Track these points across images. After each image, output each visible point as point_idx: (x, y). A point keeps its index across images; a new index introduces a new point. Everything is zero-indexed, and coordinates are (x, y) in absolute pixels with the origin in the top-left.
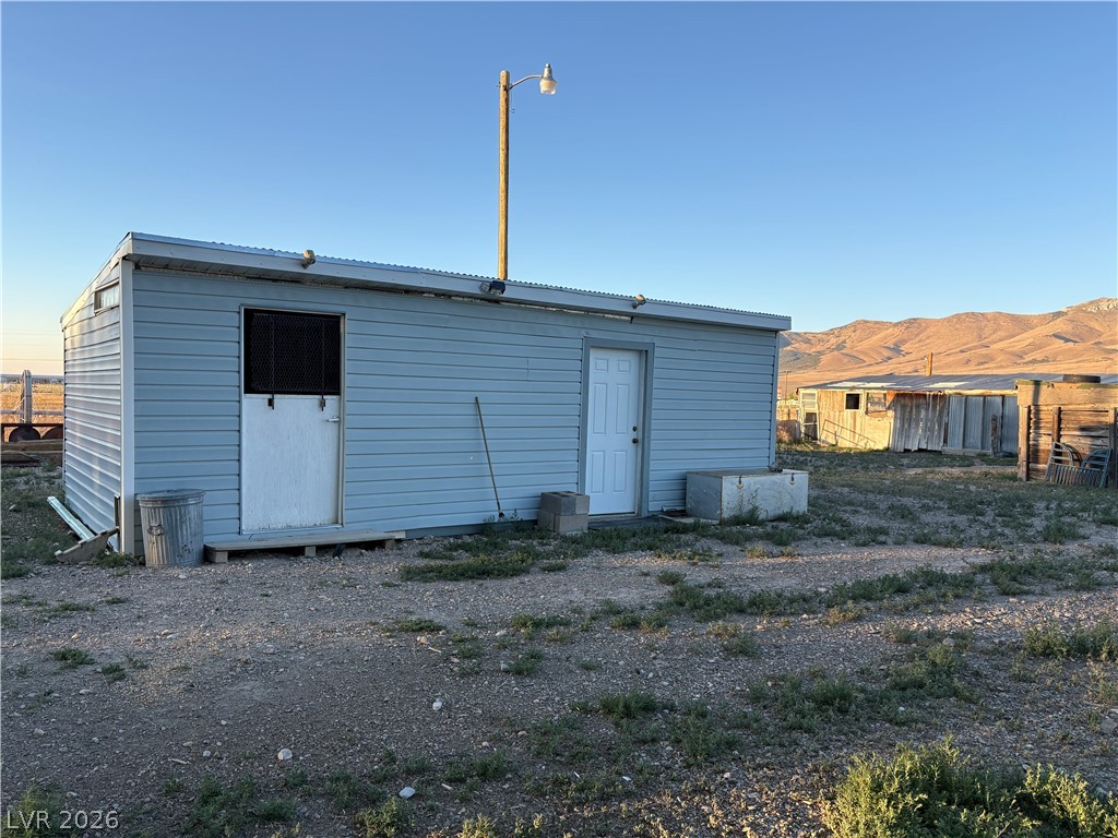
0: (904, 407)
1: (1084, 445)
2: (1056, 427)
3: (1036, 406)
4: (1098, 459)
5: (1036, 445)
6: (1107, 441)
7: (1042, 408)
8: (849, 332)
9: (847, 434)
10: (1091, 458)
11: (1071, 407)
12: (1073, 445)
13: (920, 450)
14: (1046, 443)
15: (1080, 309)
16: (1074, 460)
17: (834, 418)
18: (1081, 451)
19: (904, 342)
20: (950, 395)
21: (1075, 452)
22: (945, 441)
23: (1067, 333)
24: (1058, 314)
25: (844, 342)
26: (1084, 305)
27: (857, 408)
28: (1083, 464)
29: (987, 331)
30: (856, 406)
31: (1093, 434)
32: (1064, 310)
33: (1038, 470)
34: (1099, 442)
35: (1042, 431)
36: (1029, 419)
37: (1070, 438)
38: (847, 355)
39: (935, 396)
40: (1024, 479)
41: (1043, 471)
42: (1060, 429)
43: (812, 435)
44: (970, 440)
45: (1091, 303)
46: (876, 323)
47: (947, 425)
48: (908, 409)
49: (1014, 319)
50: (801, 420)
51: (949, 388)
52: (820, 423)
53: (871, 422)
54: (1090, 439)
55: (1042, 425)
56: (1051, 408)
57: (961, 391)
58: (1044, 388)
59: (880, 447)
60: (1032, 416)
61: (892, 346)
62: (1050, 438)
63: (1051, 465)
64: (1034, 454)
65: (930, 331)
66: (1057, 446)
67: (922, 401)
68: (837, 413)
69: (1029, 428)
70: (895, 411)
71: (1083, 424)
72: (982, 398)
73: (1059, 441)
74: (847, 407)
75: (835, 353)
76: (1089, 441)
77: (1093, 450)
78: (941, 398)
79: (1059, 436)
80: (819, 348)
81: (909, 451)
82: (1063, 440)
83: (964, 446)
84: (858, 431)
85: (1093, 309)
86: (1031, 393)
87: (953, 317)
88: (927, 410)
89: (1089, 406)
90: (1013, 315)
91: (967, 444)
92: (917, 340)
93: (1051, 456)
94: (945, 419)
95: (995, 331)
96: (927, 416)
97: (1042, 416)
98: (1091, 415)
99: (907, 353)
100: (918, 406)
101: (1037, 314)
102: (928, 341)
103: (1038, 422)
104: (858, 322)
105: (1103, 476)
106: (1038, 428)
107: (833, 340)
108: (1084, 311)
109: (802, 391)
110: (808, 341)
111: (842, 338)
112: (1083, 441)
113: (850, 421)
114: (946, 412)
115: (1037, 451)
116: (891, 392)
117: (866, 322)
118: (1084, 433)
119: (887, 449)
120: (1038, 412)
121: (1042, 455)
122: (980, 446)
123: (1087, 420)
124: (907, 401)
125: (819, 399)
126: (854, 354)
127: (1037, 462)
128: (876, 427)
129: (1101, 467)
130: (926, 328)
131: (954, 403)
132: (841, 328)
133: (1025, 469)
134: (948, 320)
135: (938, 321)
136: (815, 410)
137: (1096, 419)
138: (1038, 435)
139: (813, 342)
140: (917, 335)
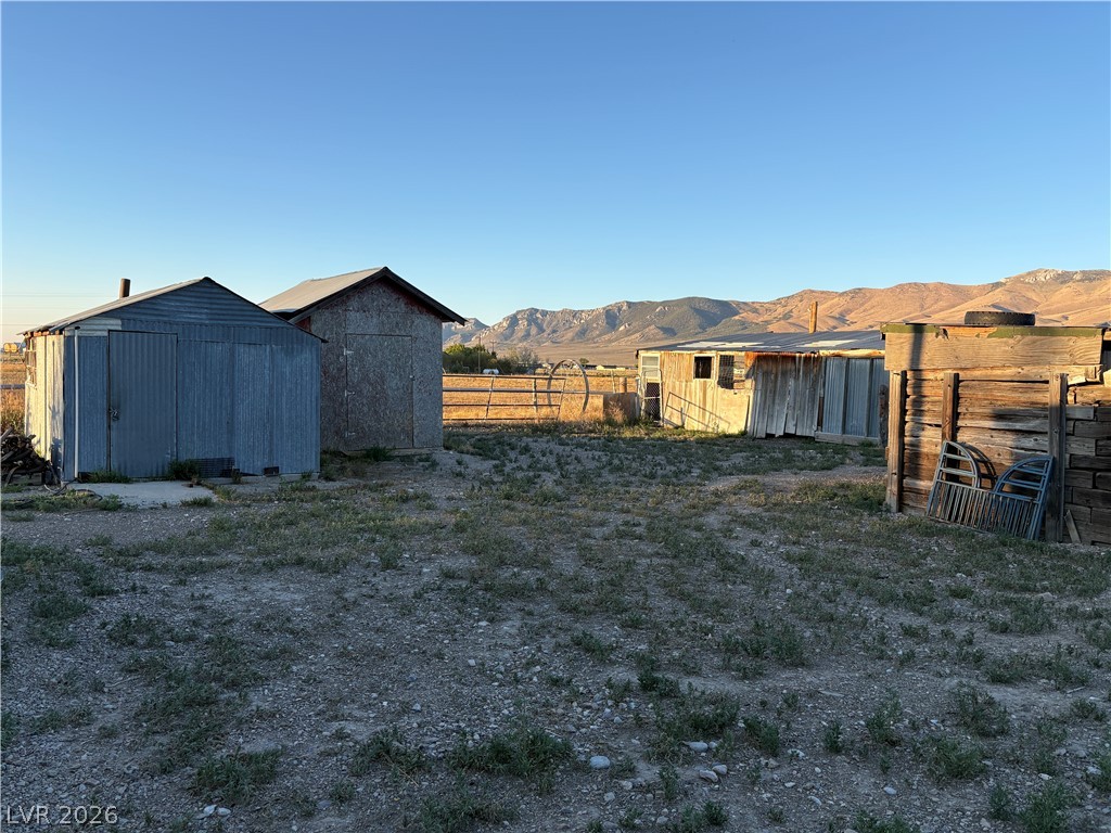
0: (766, 374)
1: (1000, 447)
2: (949, 411)
3: (917, 371)
4: (1026, 477)
5: (916, 445)
6: (1044, 441)
7: (929, 375)
8: (796, 301)
9: (695, 412)
10: (1013, 473)
11: (977, 373)
12: (981, 447)
13: (786, 436)
14: (932, 441)
15: (1018, 280)
16: (981, 476)
17: (680, 390)
18: (995, 459)
19: (849, 311)
20: (827, 357)
21: (982, 460)
22: (820, 423)
23: (1005, 303)
24: (997, 285)
25: (791, 311)
26: (1022, 276)
27: (708, 376)
28: (999, 482)
29: (929, 302)
30: (706, 374)
31: (1018, 426)
32: (1003, 280)
33: (917, 492)
34: (1029, 442)
35: (926, 419)
36: (904, 395)
37: (977, 434)
38: (794, 324)
39: (807, 359)
40: (894, 507)
41: (927, 493)
42: (956, 415)
43: (654, 413)
44: (852, 423)
45: (1029, 274)
46: (822, 292)
47: (822, 400)
48: (773, 377)
49: (956, 289)
50: (641, 393)
51: (826, 347)
52: (664, 396)
53: (725, 396)
54: (1011, 436)
55: (925, 408)
56: (940, 375)
57: (841, 352)
58: (929, 337)
59: (735, 430)
60: (909, 391)
61: (837, 316)
62: (939, 432)
63: (939, 485)
64: (911, 462)
65: (873, 302)
66: (951, 449)
67: (790, 366)
68: (684, 384)
69: (903, 412)
70: (755, 380)
71: (1000, 406)
72: (868, 362)
73: (954, 438)
74: (697, 376)
75: (782, 322)
76: (1009, 440)
77: (1017, 458)
78: (814, 362)
79: (955, 429)
80: (766, 317)
81: (773, 436)
82: (962, 437)
83: (844, 431)
84: (708, 408)
85: (1030, 280)
86: (907, 349)
87: (896, 287)
88: (796, 378)
89: (1010, 372)
90: (954, 286)
91: (848, 428)
92: (863, 308)
93: (939, 467)
94: (820, 392)
95: (937, 301)
96: (796, 387)
97: (926, 391)
98: (1014, 389)
99: (852, 323)
100: (784, 374)
101: (976, 284)
102: (872, 311)
103: (918, 402)
104: (805, 292)
105: (1037, 512)
106: (919, 412)
107: (780, 310)
108: (1023, 282)
109: (642, 354)
110: (755, 311)
111: (789, 308)
112: (999, 439)
113: (699, 394)
114: (821, 381)
115: (916, 455)
116: (751, 353)
117: (813, 291)
118: (1002, 425)
119: (743, 434)
120: (919, 382)
121: (925, 463)
122: (865, 431)
123: (1010, 398)
124: (771, 366)
125: (662, 365)
126: (801, 323)
127: (916, 475)
128: (731, 403)
129: (1034, 494)
130: (870, 298)
131: (832, 367)
132: (788, 298)
133: (895, 488)
134: (892, 290)
135: (883, 291)
136: (656, 379)
137: (1024, 397)
138: (920, 426)
139: (761, 311)
140: (862, 304)
